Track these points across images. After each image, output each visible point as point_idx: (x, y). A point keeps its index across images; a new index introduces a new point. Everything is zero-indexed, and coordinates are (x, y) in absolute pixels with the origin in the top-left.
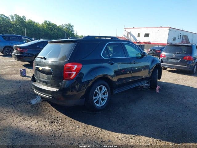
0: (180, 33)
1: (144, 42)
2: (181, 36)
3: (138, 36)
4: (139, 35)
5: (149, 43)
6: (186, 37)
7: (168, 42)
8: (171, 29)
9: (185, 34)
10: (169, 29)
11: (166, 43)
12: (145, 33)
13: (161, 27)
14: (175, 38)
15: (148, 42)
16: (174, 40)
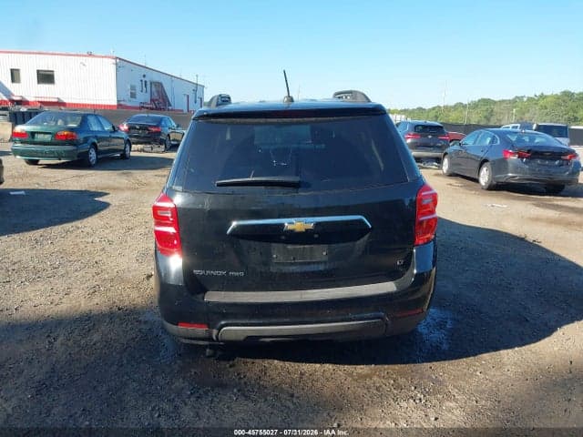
0: (144, 76)
1: (40, 100)
2: (146, 82)
3: (13, 81)
4: (15, 75)
5: (60, 104)
6: (159, 85)
7: (118, 101)
8: (121, 64)
9: (156, 78)
10: (114, 61)
11: (114, 102)
12: (38, 71)
13: (90, 55)
14: (133, 88)
15: (56, 100)
16: (133, 95)
